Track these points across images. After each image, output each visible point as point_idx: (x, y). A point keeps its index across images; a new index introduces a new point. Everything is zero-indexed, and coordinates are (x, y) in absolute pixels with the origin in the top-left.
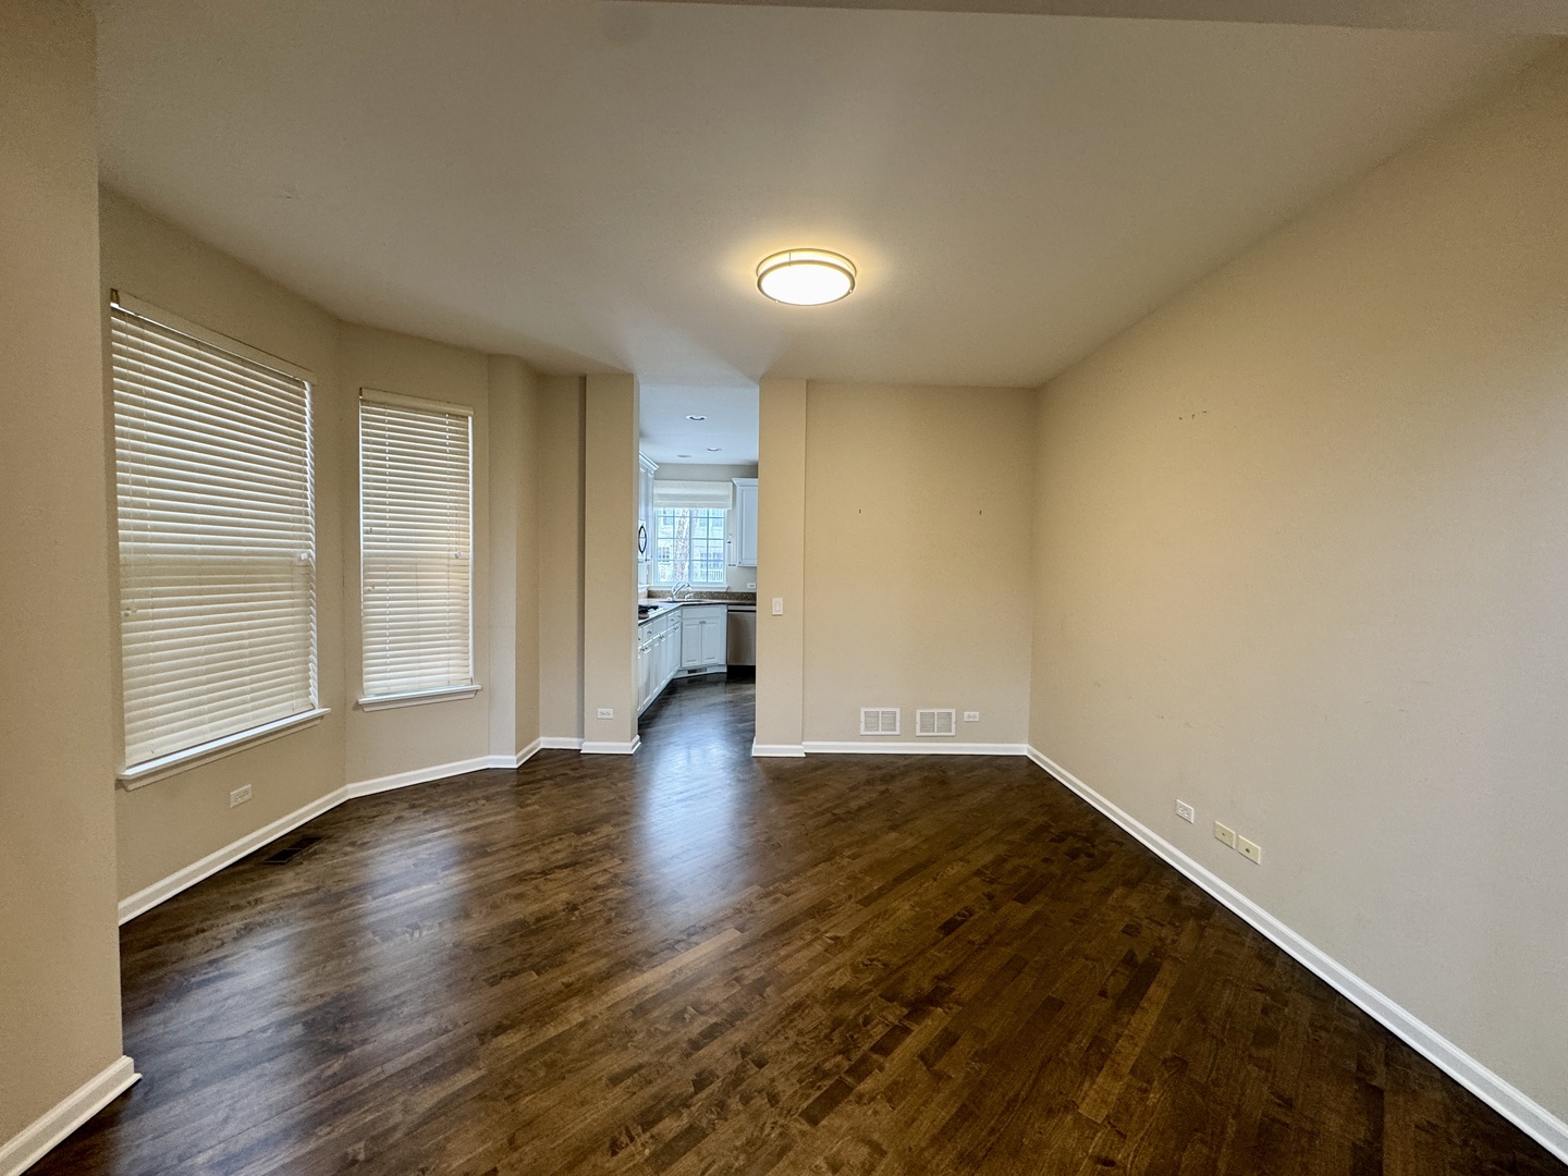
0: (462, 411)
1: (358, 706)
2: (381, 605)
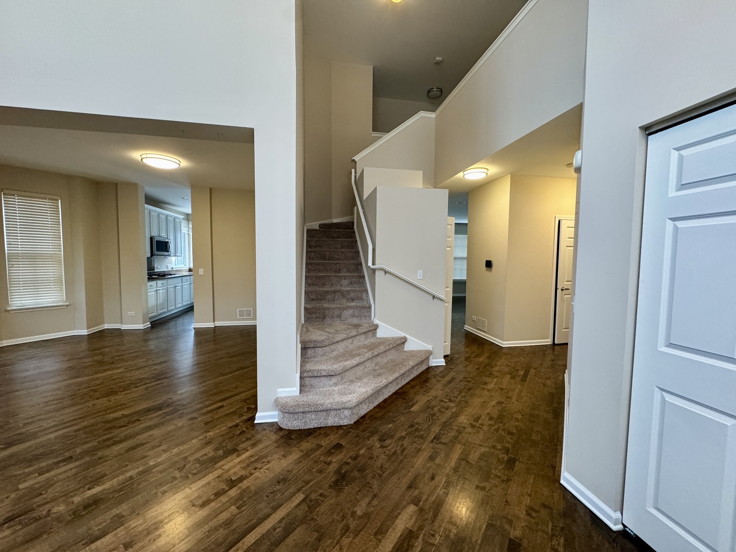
0: (55, 197)
1: (8, 311)
2: (17, 272)
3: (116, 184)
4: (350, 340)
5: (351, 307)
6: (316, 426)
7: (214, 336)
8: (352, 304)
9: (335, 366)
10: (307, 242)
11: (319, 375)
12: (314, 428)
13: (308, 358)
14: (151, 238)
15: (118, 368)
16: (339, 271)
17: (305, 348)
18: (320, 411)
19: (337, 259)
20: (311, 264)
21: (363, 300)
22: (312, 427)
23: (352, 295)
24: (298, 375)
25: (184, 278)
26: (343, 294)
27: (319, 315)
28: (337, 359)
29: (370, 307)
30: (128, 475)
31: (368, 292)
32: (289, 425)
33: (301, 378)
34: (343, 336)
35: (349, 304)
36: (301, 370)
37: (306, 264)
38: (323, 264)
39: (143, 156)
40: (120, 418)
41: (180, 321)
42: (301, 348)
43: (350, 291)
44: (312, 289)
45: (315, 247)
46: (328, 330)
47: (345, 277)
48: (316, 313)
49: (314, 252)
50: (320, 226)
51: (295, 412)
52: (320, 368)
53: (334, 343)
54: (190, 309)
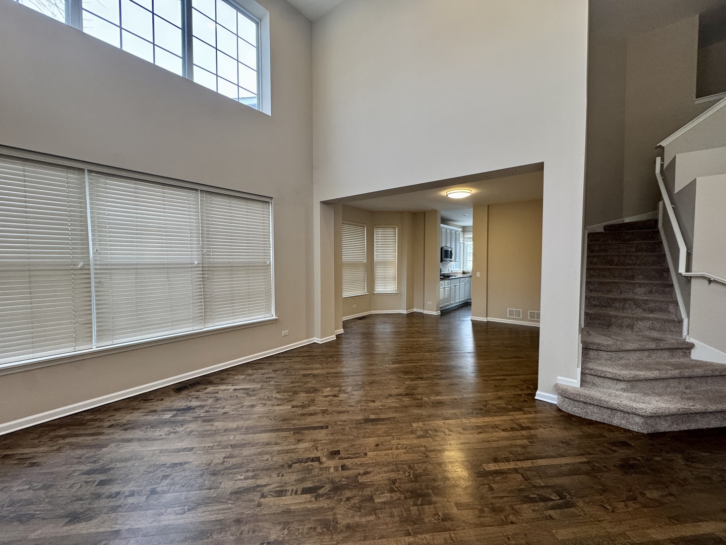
0: (395, 226)
1: (374, 294)
2: (379, 272)
3: (425, 212)
4: (646, 353)
5: (648, 319)
6: (598, 420)
7: (487, 329)
8: (651, 315)
9: (624, 372)
10: (588, 246)
11: (602, 375)
12: (596, 421)
13: (589, 358)
14: (441, 248)
15: (429, 338)
16: (633, 277)
17: (587, 349)
18: (604, 408)
19: (630, 265)
20: (593, 269)
21: (669, 312)
22: (594, 420)
23: (651, 305)
24: (579, 370)
25: (461, 279)
26: (637, 303)
27: (602, 322)
28: (626, 366)
29: (681, 322)
30: (454, 397)
31: (677, 304)
32: (569, 409)
33: (583, 374)
34: (635, 346)
35: (647, 315)
36: (582, 366)
37: (587, 269)
38: (609, 269)
39: (448, 193)
40: (440, 366)
41: (458, 313)
42: (583, 348)
43: (647, 300)
44: (594, 294)
45: (598, 252)
46: (614, 337)
47: (640, 285)
48: (599, 319)
49: (597, 257)
50: (605, 228)
51: (576, 399)
52: (604, 370)
53: (623, 351)
54: (466, 305)
